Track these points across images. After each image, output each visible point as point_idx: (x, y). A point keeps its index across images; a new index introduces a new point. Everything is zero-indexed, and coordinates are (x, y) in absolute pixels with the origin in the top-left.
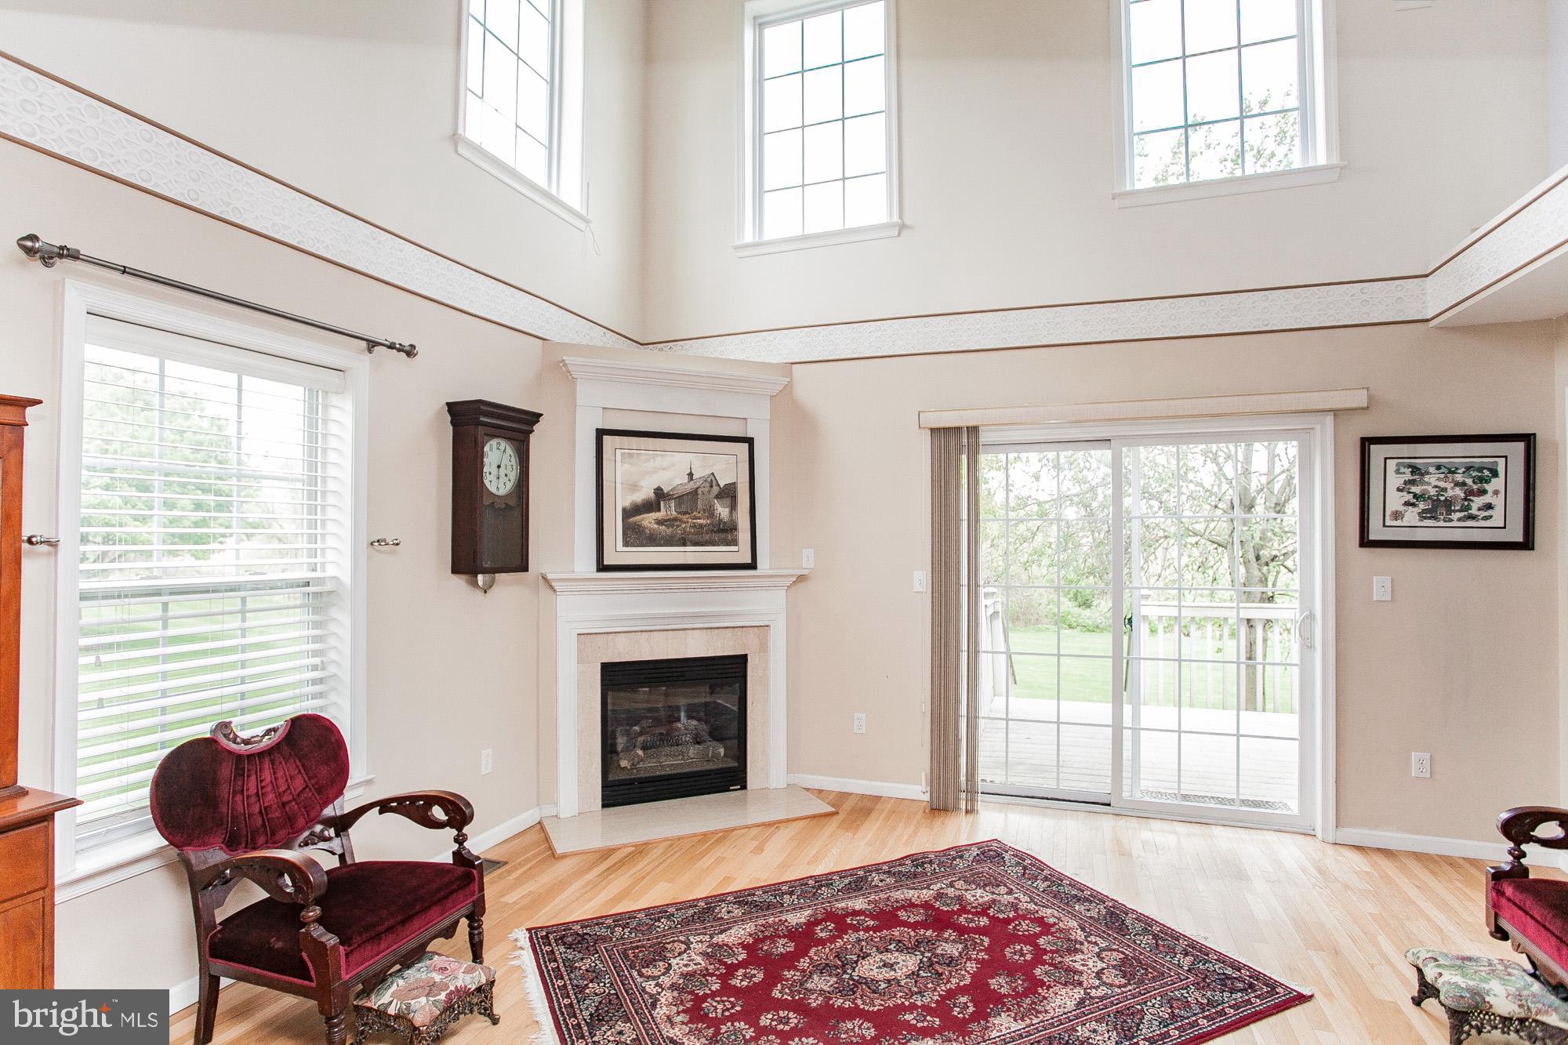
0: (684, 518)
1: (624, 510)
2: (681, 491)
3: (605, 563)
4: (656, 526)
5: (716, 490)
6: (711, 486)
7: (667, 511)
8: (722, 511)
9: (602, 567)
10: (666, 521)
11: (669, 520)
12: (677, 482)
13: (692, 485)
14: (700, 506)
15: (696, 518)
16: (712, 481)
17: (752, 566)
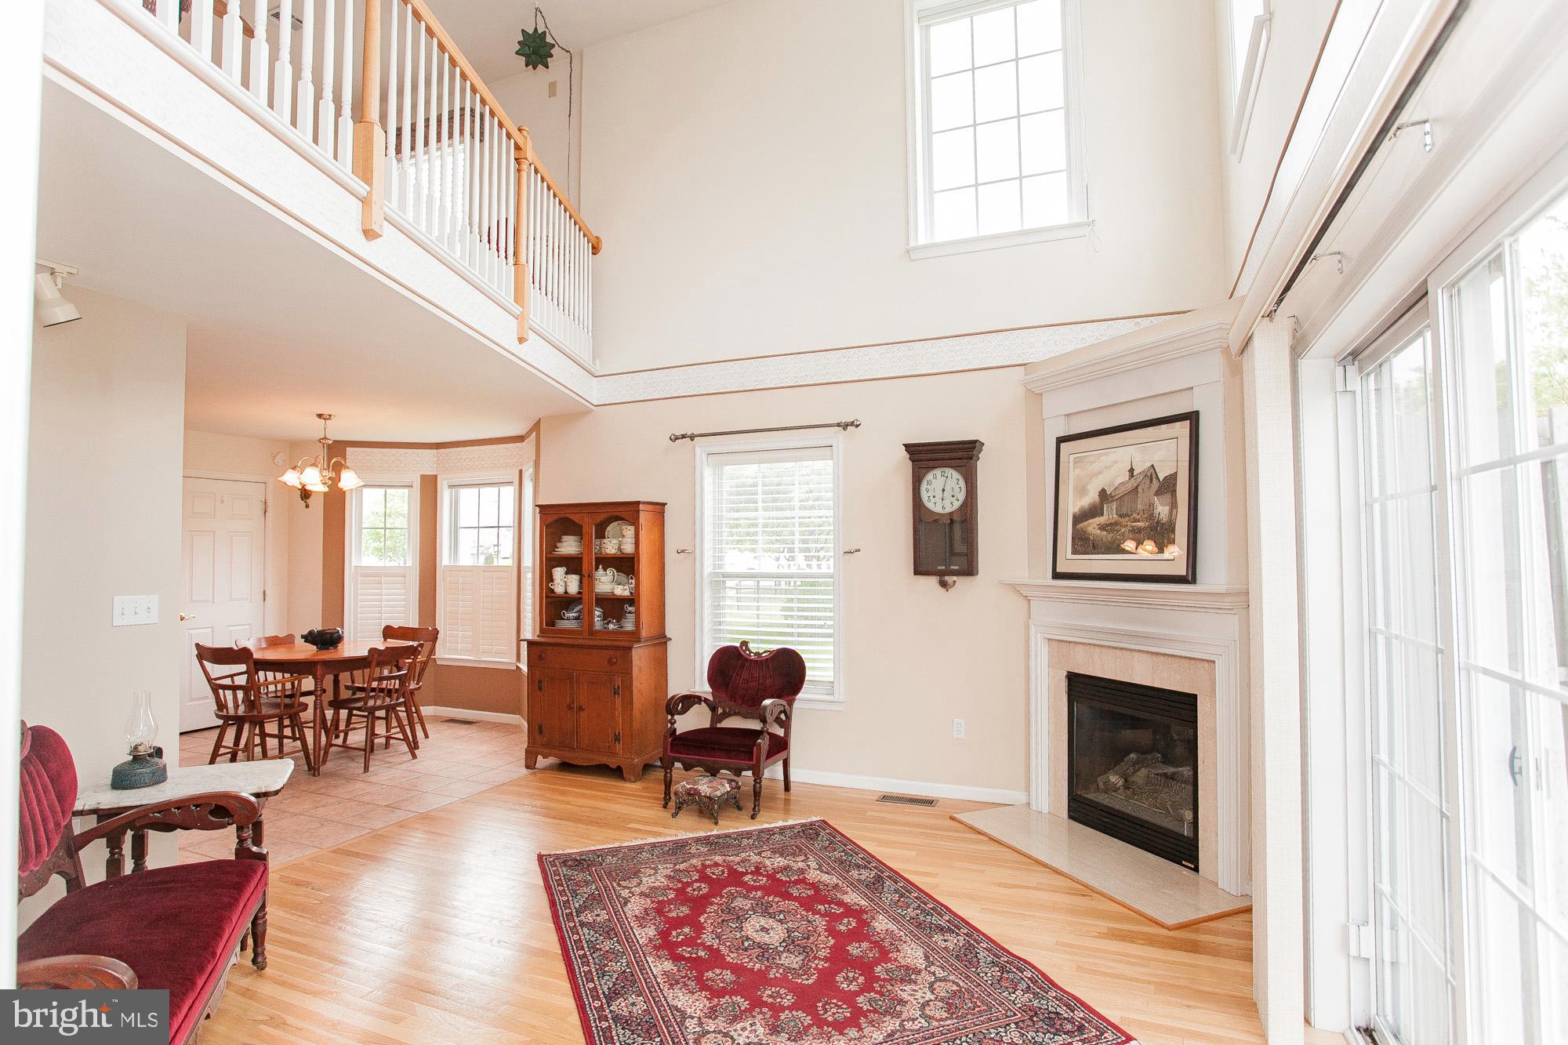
0: (1124, 521)
1: (1075, 517)
2: (1122, 491)
3: (1057, 571)
4: (1099, 532)
5: (1155, 485)
6: (1151, 482)
7: (1109, 514)
8: (1162, 510)
9: (1056, 575)
10: (1107, 525)
11: (1111, 524)
12: (1119, 480)
13: (1133, 483)
14: (1140, 507)
15: (1136, 521)
16: (1151, 474)
17: (1191, 578)
